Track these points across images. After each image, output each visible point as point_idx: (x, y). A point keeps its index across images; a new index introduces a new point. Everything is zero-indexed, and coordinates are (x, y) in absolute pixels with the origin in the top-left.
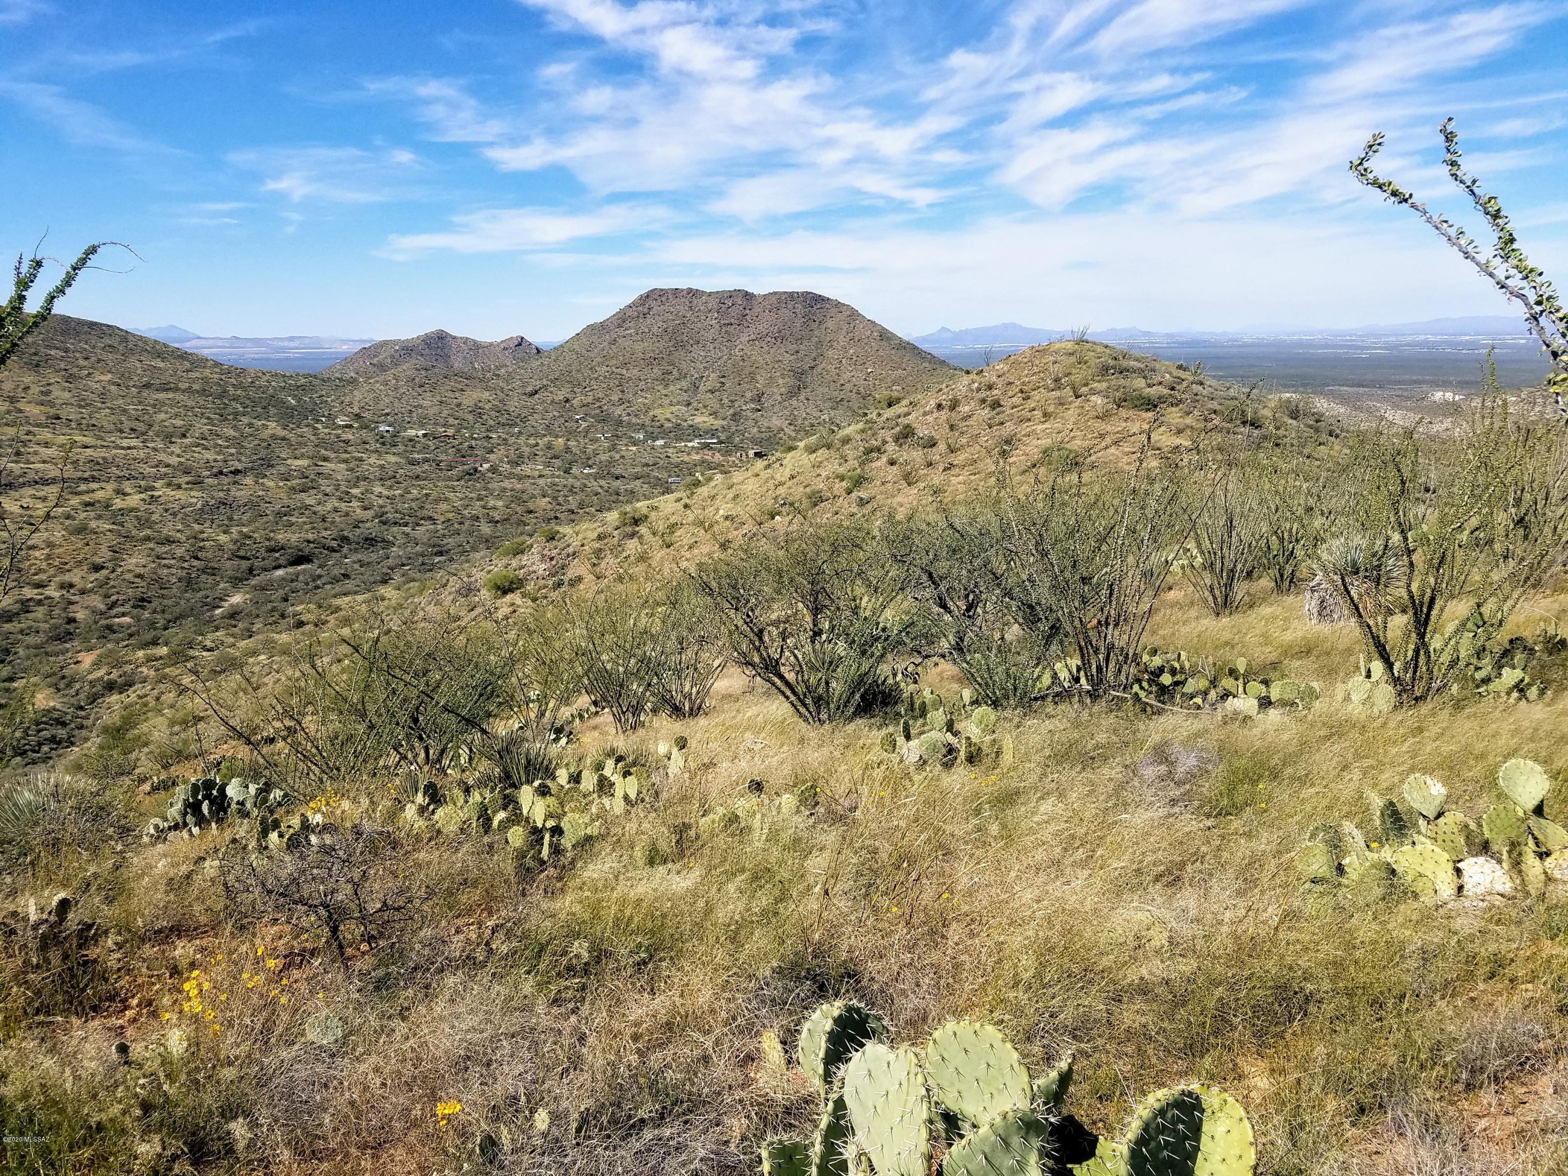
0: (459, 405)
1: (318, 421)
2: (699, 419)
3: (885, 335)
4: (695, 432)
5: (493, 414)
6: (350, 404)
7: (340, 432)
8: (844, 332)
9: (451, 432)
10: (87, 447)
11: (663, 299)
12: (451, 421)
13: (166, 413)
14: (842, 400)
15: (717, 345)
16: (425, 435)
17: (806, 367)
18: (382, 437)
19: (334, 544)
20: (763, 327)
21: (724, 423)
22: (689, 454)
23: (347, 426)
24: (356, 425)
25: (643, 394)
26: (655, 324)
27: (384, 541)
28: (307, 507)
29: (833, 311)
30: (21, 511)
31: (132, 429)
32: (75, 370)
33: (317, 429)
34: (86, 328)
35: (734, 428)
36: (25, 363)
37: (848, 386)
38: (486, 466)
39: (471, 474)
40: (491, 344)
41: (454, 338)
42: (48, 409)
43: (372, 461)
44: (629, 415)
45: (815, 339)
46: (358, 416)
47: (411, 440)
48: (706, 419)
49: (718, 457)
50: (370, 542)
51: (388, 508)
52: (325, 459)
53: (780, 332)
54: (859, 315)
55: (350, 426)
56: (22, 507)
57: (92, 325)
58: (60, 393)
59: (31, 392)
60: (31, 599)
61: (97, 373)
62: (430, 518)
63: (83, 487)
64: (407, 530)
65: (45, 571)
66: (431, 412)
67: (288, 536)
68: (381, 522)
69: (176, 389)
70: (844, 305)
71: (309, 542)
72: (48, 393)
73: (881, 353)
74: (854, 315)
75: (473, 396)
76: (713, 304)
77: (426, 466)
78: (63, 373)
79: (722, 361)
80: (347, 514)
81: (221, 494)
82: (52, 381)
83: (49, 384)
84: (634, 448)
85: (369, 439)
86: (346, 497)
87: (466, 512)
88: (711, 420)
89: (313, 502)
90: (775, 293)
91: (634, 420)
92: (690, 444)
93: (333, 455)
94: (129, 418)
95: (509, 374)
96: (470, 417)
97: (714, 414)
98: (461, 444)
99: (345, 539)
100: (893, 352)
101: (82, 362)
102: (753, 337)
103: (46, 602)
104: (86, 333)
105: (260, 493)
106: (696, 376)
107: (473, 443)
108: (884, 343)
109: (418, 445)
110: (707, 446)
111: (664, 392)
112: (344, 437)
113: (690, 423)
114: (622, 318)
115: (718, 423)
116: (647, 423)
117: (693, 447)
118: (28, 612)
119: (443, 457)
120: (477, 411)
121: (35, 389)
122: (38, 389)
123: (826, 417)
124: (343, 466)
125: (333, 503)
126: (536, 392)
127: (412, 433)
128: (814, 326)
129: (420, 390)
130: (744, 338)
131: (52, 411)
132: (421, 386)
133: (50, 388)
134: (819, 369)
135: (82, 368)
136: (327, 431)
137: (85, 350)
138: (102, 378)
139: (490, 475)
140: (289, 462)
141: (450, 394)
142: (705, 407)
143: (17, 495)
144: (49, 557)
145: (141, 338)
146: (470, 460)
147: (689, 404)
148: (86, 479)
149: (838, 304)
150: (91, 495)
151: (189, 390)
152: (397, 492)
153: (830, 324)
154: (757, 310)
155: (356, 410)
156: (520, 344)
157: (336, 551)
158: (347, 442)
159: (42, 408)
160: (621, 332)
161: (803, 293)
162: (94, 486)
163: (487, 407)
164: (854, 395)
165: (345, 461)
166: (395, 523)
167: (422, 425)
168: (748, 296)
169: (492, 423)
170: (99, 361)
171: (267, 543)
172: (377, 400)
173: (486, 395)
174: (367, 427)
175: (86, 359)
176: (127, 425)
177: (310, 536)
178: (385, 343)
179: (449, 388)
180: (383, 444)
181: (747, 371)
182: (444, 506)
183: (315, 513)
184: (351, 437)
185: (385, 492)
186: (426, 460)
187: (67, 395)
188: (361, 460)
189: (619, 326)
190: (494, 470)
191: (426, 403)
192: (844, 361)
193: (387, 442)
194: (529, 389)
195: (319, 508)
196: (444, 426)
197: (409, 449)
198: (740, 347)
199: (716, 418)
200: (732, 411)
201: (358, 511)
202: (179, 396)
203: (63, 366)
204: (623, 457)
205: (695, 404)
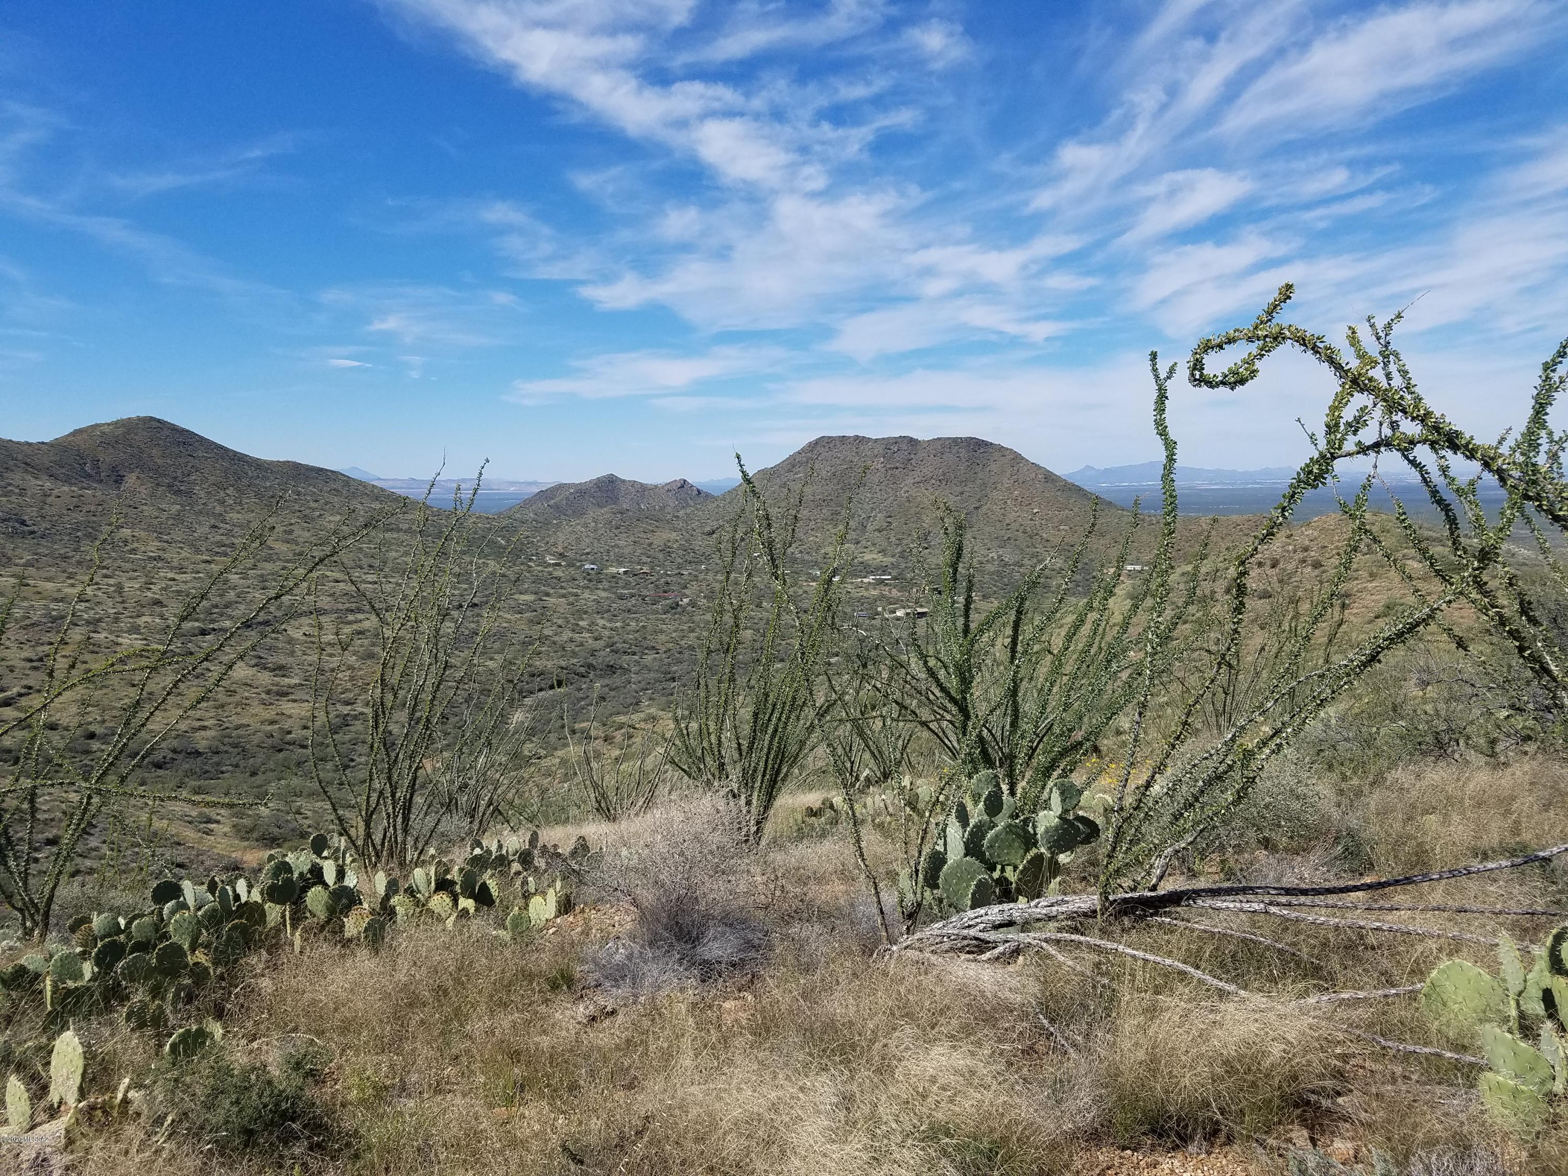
0: (650, 544)
1: (531, 560)
2: (868, 557)
3: (1049, 477)
4: (867, 569)
5: (681, 552)
6: (555, 544)
7: (551, 569)
8: (1008, 474)
9: (646, 569)
10: (338, 582)
11: (831, 445)
12: (644, 559)
13: (397, 551)
14: (1009, 539)
15: (883, 488)
16: (625, 572)
17: (971, 508)
18: (589, 574)
19: (582, 670)
20: (927, 471)
21: (893, 560)
22: (867, 590)
23: (556, 564)
24: (564, 563)
25: (813, 533)
26: (824, 470)
27: (621, 668)
28: (547, 637)
29: (997, 455)
30: (304, 638)
31: (370, 566)
32: (308, 511)
33: (531, 567)
34: (314, 474)
35: (903, 566)
36: (266, 505)
37: (1014, 526)
38: (686, 600)
39: (673, 608)
40: (656, 486)
41: (624, 481)
42: (294, 547)
43: (586, 595)
44: (801, 552)
45: (978, 482)
46: (562, 556)
47: (614, 577)
48: (875, 556)
49: (895, 593)
50: (612, 669)
51: (616, 639)
52: (547, 595)
53: (944, 474)
54: (1023, 458)
55: (559, 565)
56: (305, 634)
57: (320, 471)
58: (300, 532)
59: (276, 531)
60: (348, 715)
61: (327, 514)
62: (653, 648)
63: (351, 618)
64: (636, 657)
65: (350, 691)
66: (626, 551)
67: (545, 663)
68: (612, 651)
69: (399, 530)
70: (1007, 449)
71: (562, 668)
72: (291, 532)
73: (1046, 494)
74: (1017, 458)
75: (663, 536)
76: (879, 449)
77: (633, 601)
78: (299, 514)
79: (888, 502)
80: (582, 645)
81: (473, 625)
82: (293, 521)
83: (291, 524)
84: (814, 584)
85: (577, 576)
86: (576, 629)
87: (683, 643)
88: (879, 558)
89: (551, 633)
90: (939, 439)
91: (806, 557)
92: (866, 580)
93: (552, 591)
94: (366, 555)
95: (688, 515)
96: (661, 556)
97: (883, 551)
98: (658, 580)
99: (590, 666)
100: (1059, 493)
101: (312, 505)
102: (917, 479)
103: (361, 717)
104: (313, 478)
105: (505, 625)
106: (864, 516)
107: (669, 579)
108: (1049, 484)
109: (620, 582)
110: (882, 582)
111: (833, 531)
112: (556, 574)
113: (861, 560)
114: (792, 463)
115: (888, 560)
116: (820, 560)
117: (869, 583)
118: (347, 725)
119: (645, 592)
120: (667, 550)
121: (279, 529)
122: (282, 529)
123: (994, 555)
124: (563, 600)
125: (567, 635)
126: (713, 532)
127: (613, 570)
128: (978, 469)
129: (616, 532)
130: (910, 481)
131: (298, 549)
132: (617, 528)
133: (292, 527)
134: (984, 509)
135: (314, 510)
136: (539, 568)
137: (314, 493)
138: (332, 518)
139: (689, 608)
140: (516, 596)
141: (642, 535)
142: (874, 545)
143: (297, 623)
144: (352, 679)
145: (360, 483)
146: (671, 595)
147: (858, 543)
148: (352, 611)
149: (1001, 449)
150: (359, 624)
151: (408, 531)
152: (618, 624)
153: (993, 467)
154: (921, 454)
155: (560, 550)
156: (682, 487)
157: (583, 676)
158: (559, 579)
159: (289, 545)
160: (791, 476)
161: (966, 439)
162: (360, 616)
163: (675, 546)
164: (1020, 534)
165: (564, 596)
166: (625, 652)
167: (620, 564)
168: (912, 442)
169: (681, 561)
170: (327, 503)
171: (529, 669)
172: (578, 540)
173: (674, 535)
174: (573, 565)
175: (317, 501)
176: (365, 562)
177: (563, 664)
178: (561, 487)
179: (641, 529)
180: (590, 580)
181: (912, 511)
182: (662, 637)
183: (554, 643)
184: (561, 574)
185: (608, 625)
186: (632, 596)
187: (307, 534)
188: (577, 595)
189: (789, 471)
190: (693, 604)
191: (621, 543)
192: (1009, 502)
193: (594, 579)
194: (708, 529)
195: (556, 638)
196: (639, 563)
197: (613, 585)
198: (906, 488)
199: (885, 555)
200: (899, 549)
201: (590, 641)
202: (403, 536)
203: (297, 507)
204: (806, 592)
205: (864, 542)
